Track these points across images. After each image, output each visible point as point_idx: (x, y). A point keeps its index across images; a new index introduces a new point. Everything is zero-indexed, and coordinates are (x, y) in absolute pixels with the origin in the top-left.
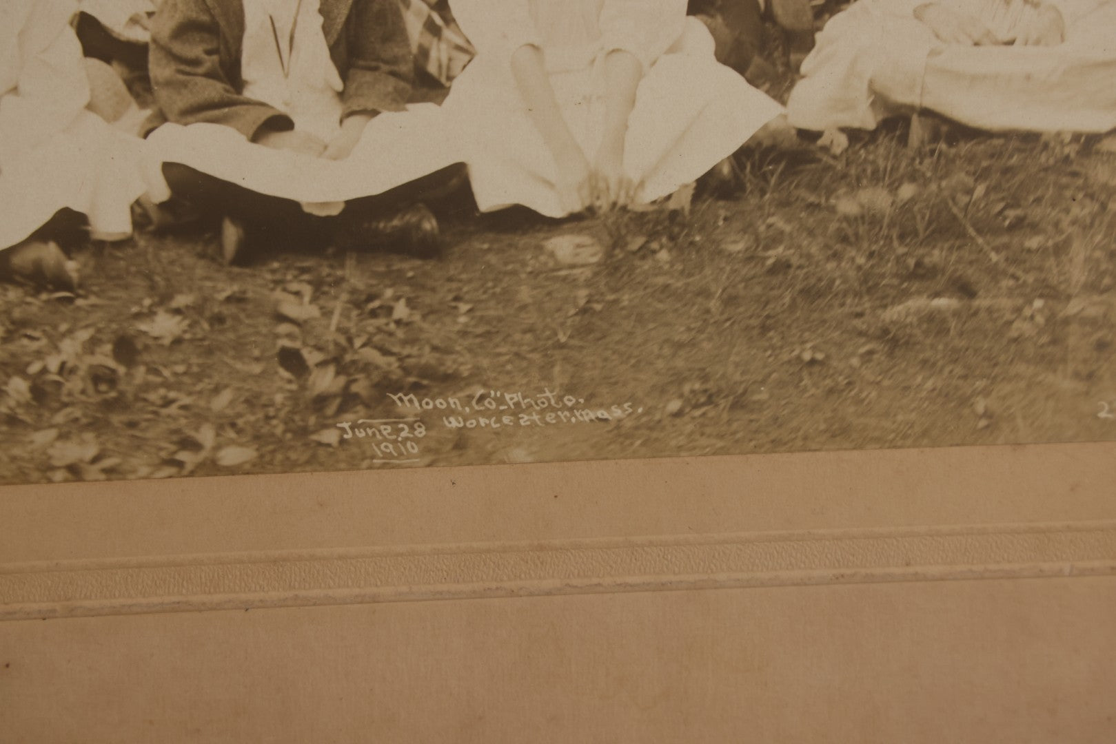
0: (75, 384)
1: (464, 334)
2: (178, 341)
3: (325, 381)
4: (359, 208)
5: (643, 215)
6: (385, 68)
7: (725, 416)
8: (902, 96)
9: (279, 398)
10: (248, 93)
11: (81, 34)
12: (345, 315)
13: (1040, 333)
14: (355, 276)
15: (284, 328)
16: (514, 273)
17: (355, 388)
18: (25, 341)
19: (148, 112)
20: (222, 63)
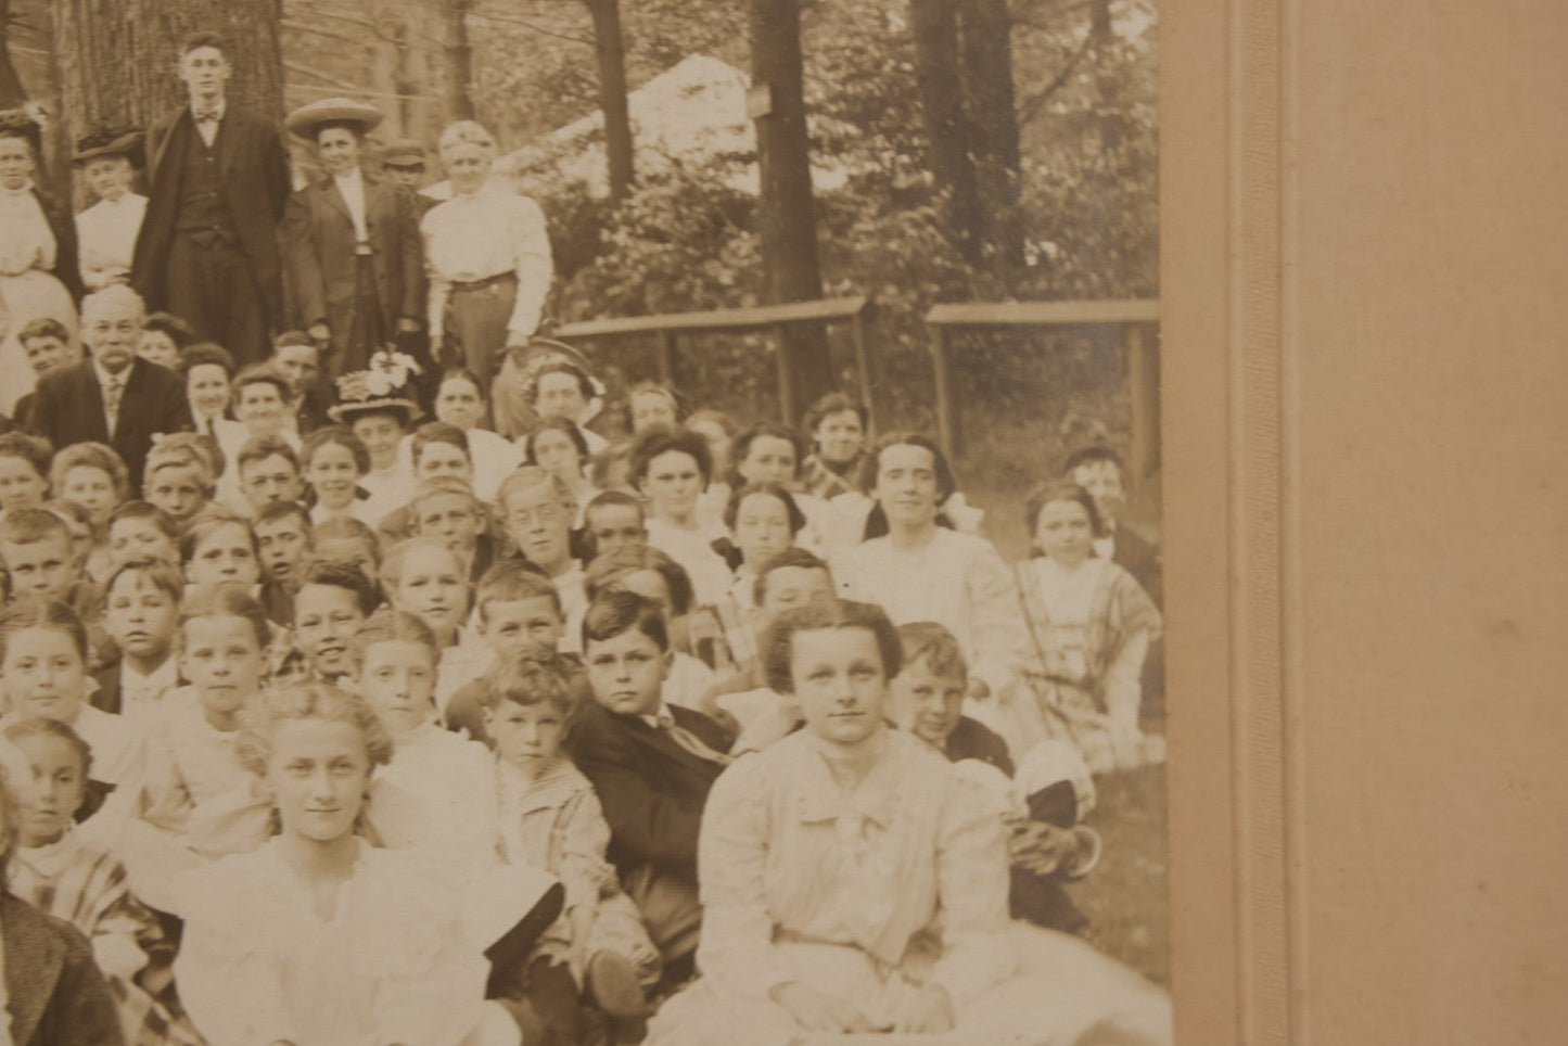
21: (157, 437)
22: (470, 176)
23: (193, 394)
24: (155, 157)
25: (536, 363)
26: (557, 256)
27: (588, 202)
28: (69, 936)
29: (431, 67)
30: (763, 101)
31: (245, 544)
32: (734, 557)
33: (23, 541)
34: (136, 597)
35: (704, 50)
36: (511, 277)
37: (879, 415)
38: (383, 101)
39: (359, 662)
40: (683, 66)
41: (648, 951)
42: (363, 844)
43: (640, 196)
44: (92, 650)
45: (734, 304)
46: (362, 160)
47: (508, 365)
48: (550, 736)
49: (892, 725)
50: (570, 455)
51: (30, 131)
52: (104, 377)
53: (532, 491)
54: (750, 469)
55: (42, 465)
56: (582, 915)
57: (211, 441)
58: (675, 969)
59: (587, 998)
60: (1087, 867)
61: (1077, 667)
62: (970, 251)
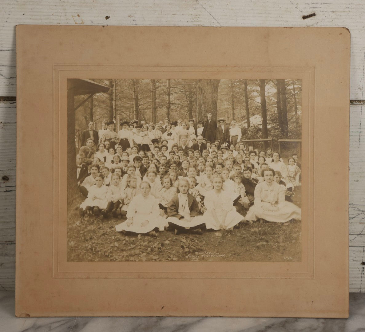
0: (156, 249)
1: (204, 244)
2: (169, 244)
3: (187, 250)
4: (192, 228)
5: (227, 230)
6: (196, 211)
7: (237, 256)
8: (260, 217)
9: (181, 252)
10: (179, 214)
11: (159, 206)
12: (189, 242)
13: (277, 248)
14: (191, 237)
15: (182, 243)
16: (211, 237)
17: (190, 251)
18: (150, 243)
19: (167, 216)
20: (176, 210)
21: (204, 150)
22: (234, 126)
23: (207, 146)
24: (205, 123)
25: (240, 144)
26: (242, 134)
27: (245, 128)
28: (194, 197)
29: (231, 115)
30: (263, 119)
31: (211, 160)
32: (259, 164)
33: (191, 160)
34: (201, 165)
35: (257, 114)
36: (238, 135)
37: (273, 150)
38: (226, 118)
39: (222, 172)
40: (255, 116)
41: (249, 202)
42: (222, 190)
43: (250, 128)
44: (197, 170)
45: (259, 139)
46: (224, 124)
47: (237, 144)
48: (240, 180)
49: (274, 181)
50: (243, 153)
51: (193, 121)
52: (199, 144)
53: (239, 156)
54: (260, 155)
55: (193, 152)
56: (243, 198)
57: (209, 151)
58: (252, 204)
59: (243, 206)
60: (293, 196)
61: (292, 176)
62: (283, 134)
